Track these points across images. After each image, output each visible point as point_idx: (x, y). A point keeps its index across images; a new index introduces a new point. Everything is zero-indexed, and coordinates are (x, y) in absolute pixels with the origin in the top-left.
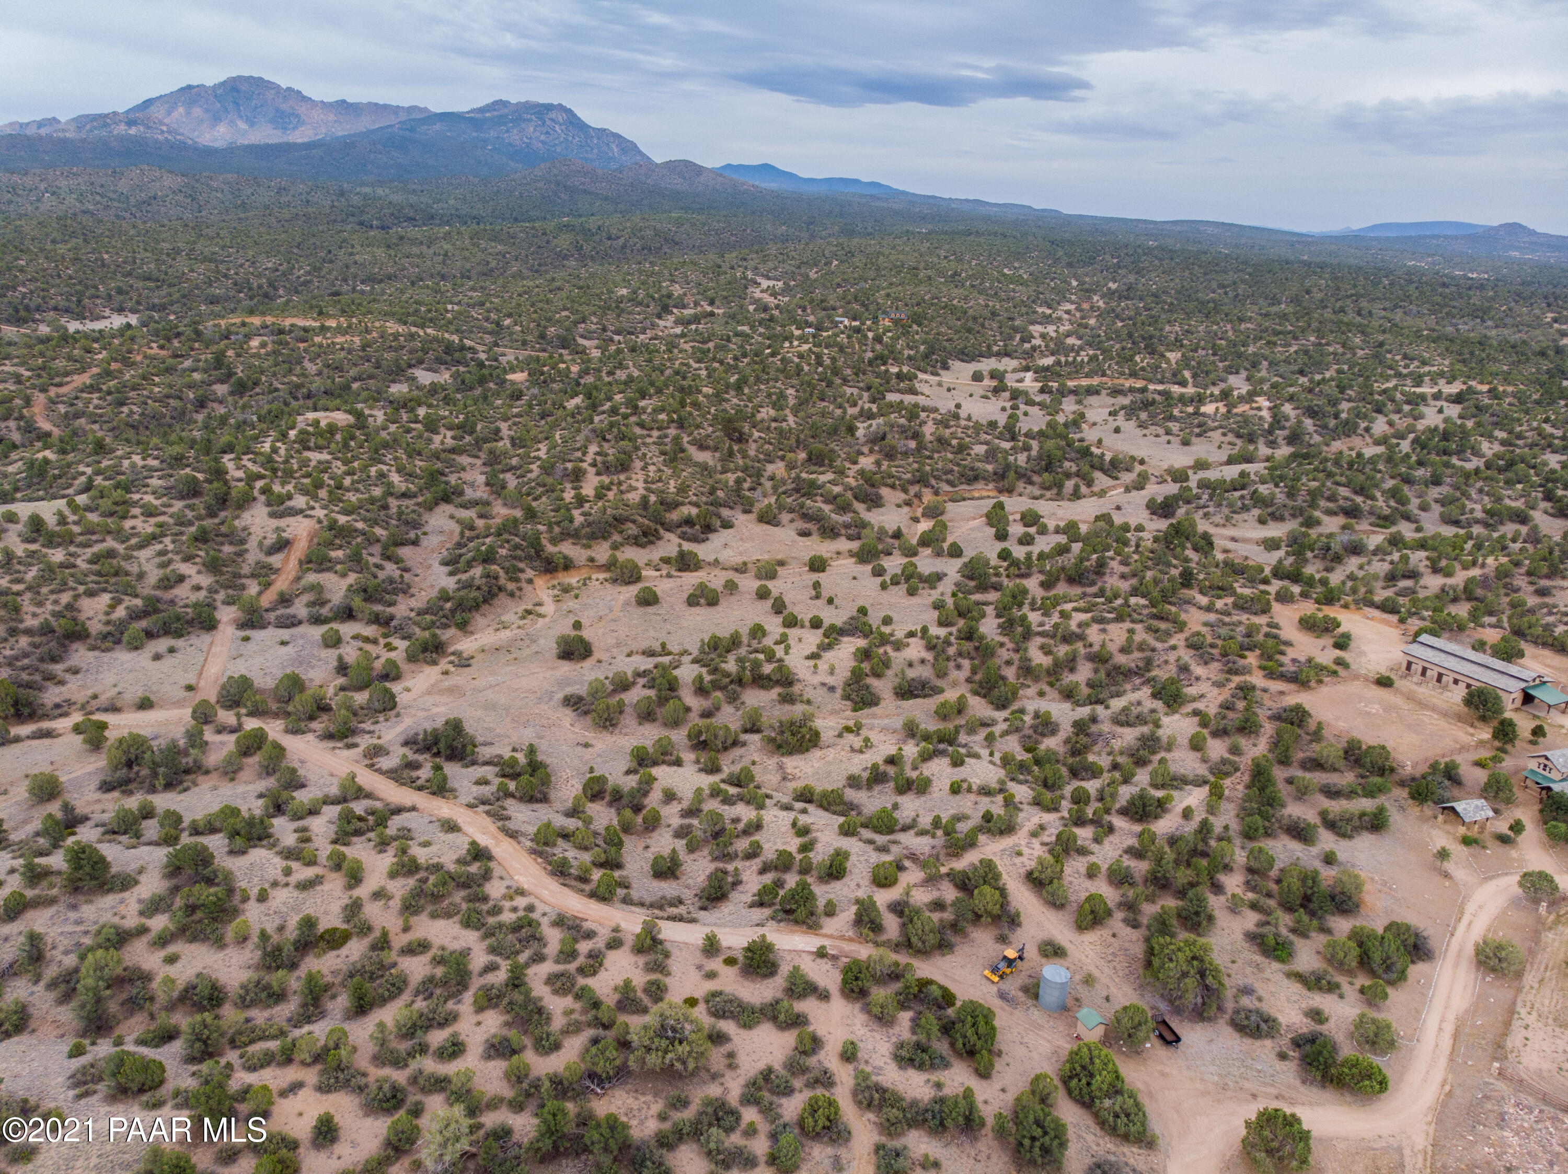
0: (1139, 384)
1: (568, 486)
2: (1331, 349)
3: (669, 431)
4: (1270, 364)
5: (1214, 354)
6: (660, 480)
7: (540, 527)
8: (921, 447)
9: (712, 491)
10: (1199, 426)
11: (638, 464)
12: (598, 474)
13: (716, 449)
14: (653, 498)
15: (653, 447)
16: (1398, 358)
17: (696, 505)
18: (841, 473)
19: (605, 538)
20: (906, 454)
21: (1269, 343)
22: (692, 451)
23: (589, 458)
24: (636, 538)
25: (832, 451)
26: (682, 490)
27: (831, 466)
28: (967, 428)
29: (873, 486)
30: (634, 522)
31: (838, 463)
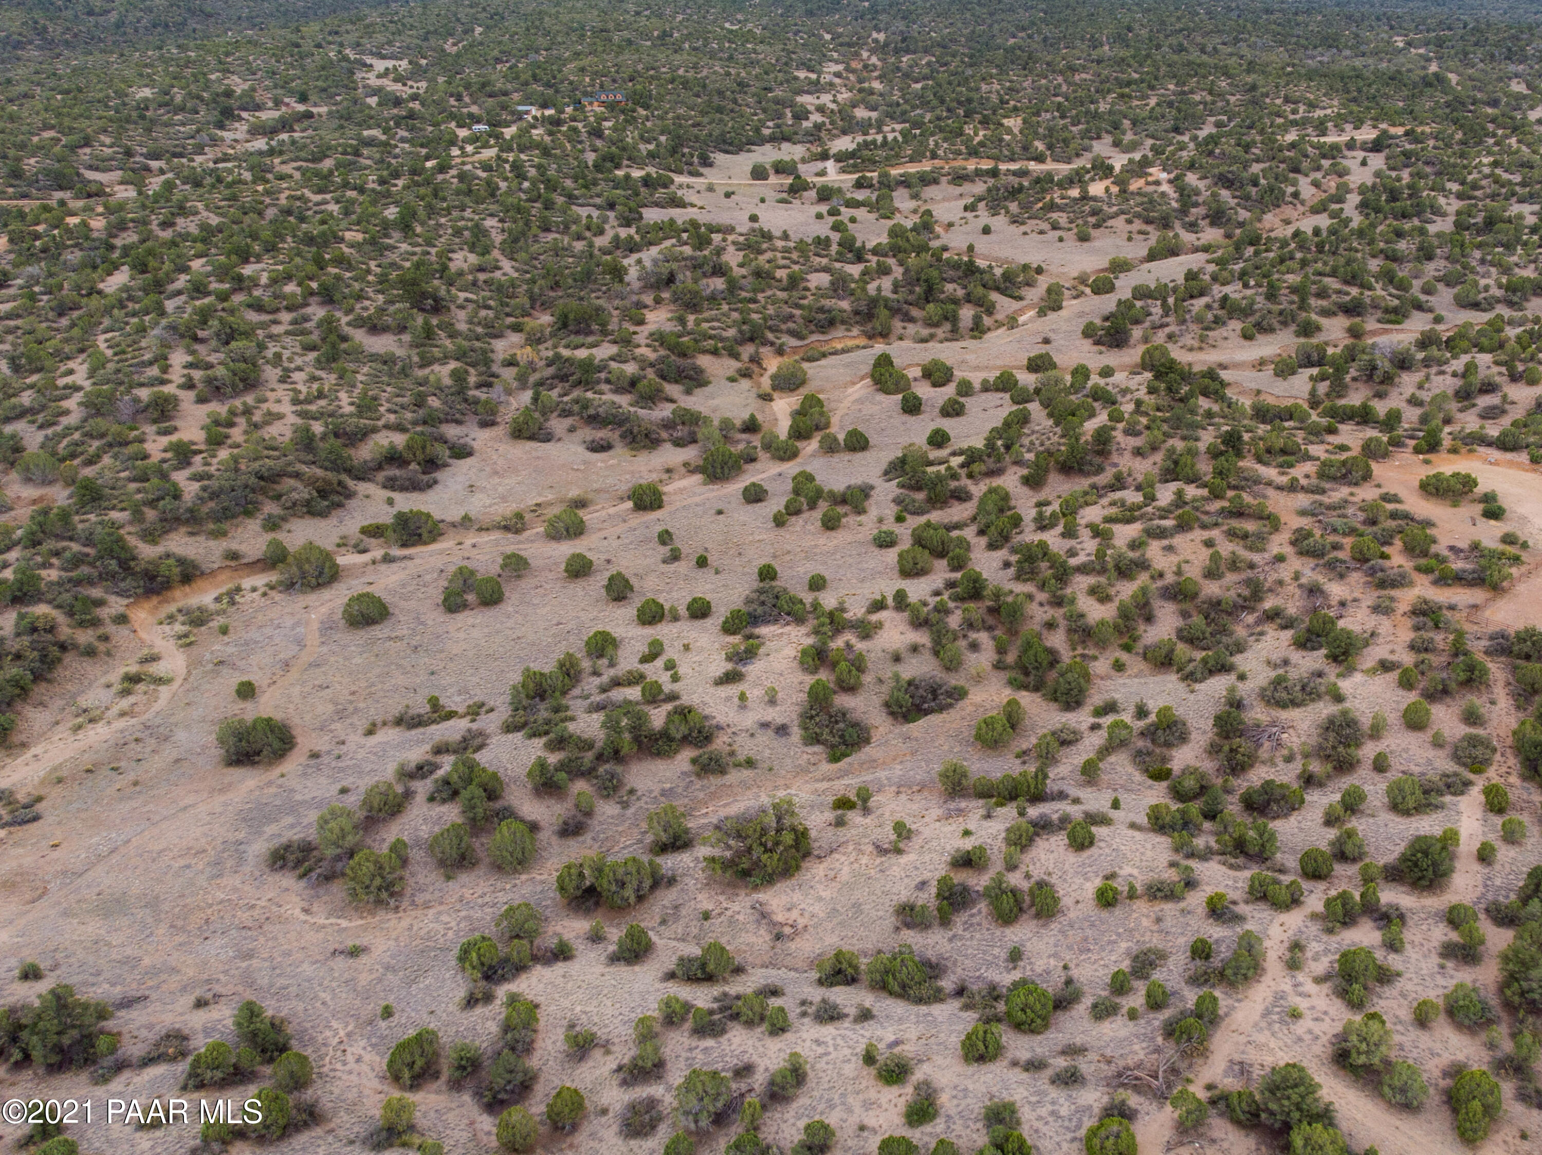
0: (986, 165)
1: (150, 429)
2: (1197, 98)
3: (309, 310)
4: (1134, 123)
5: (1063, 117)
6: (321, 395)
7: (115, 515)
8: (733, 286)
9: (419, 402)
10: (1094, 213)
11: (271, 374)
12: (202, 400)
13: (402, 329)
14: (318, 428)
15: (288, 340)
16: (1278, 102)
17: (399, 428)
18: (626, 341)
19: (249, 514)
20: (713, 298)
21: (1122, 96)
22: (359, 336)
23: (177, 374)
24: (308, 503)
25: (599, 309)
26: (367, 406)
27: (604, 332)
28: (786, 250)
29: (684, 355)
30: (297, 475)
31: (613, 326)
